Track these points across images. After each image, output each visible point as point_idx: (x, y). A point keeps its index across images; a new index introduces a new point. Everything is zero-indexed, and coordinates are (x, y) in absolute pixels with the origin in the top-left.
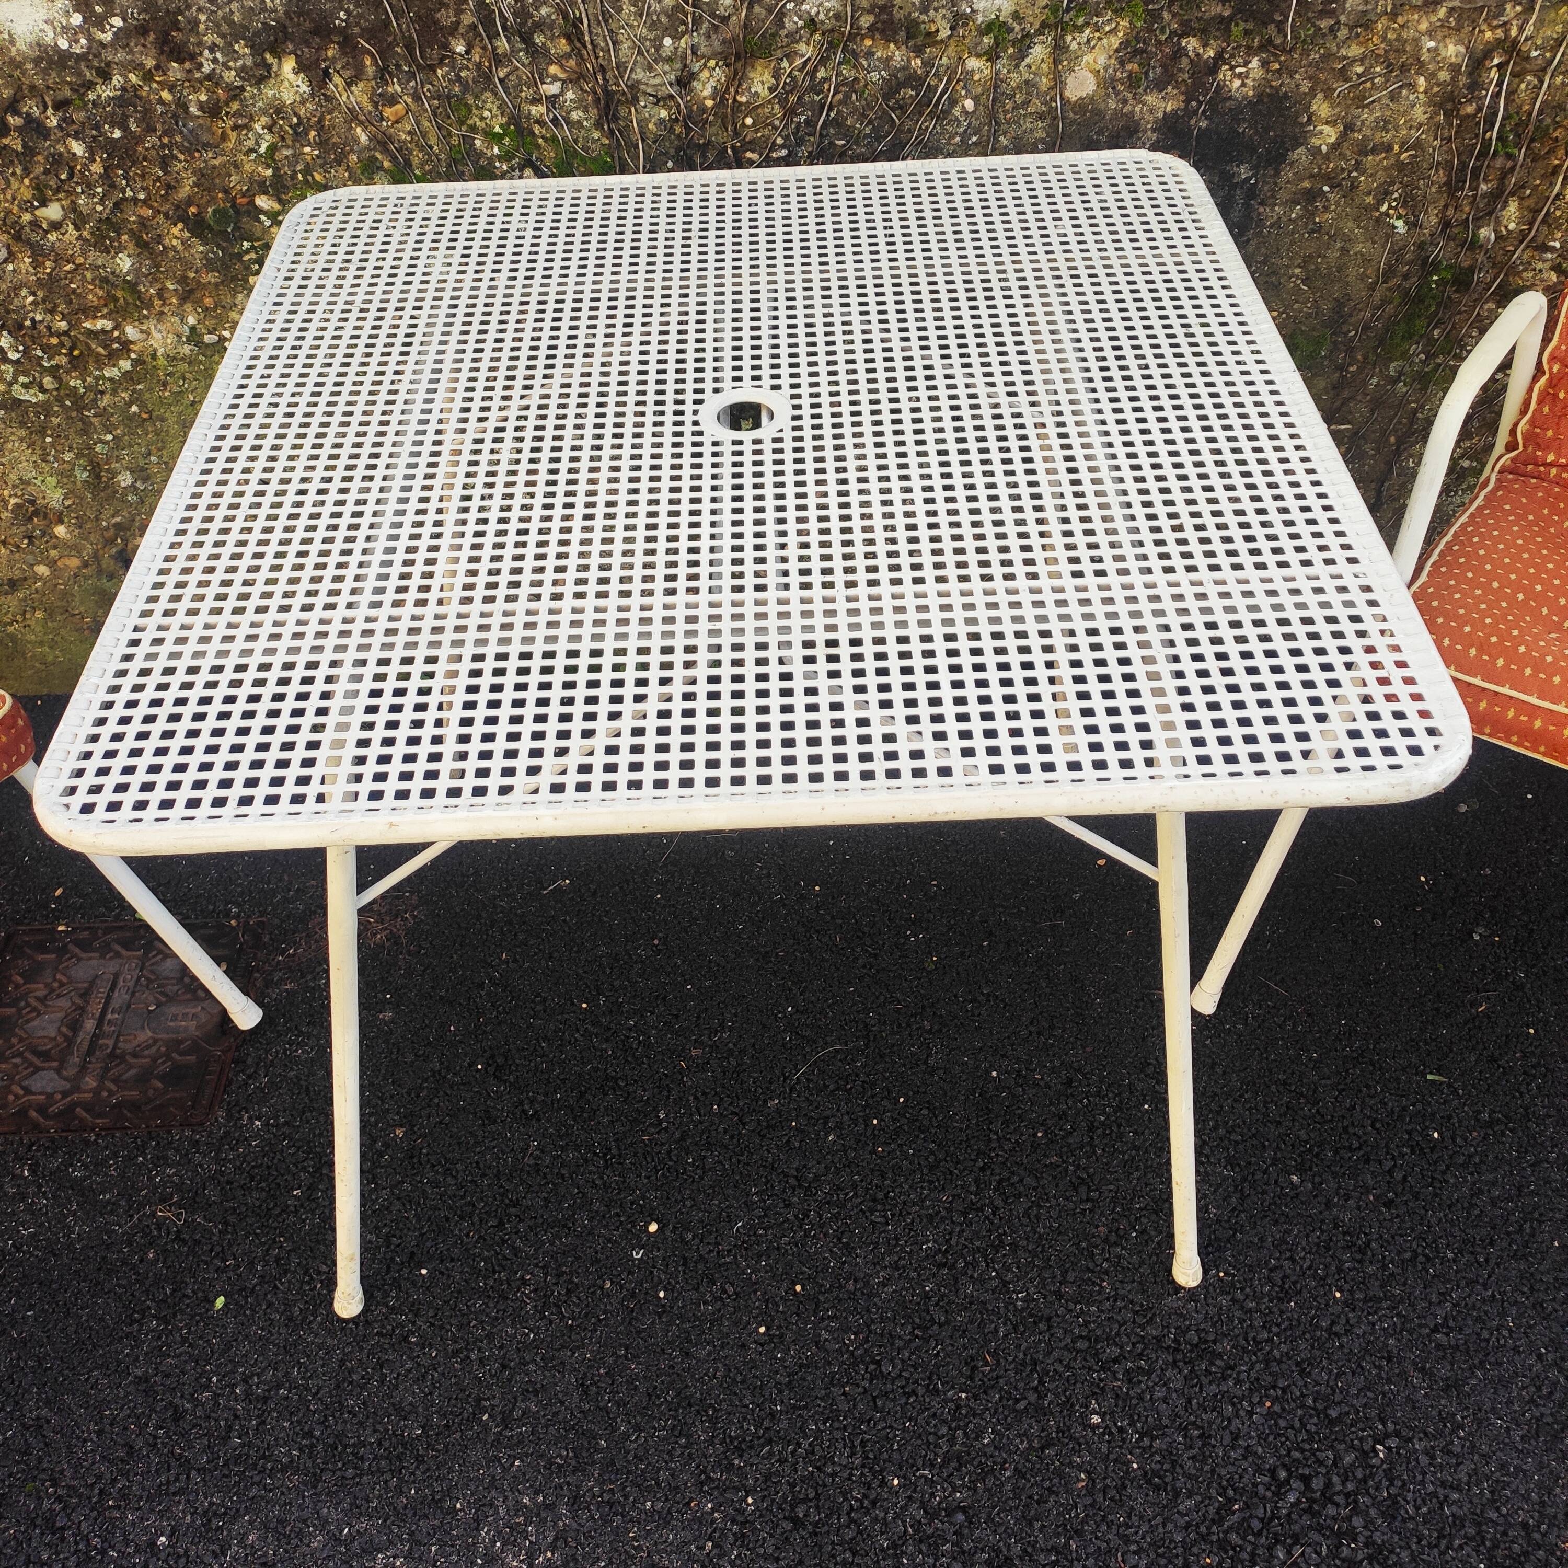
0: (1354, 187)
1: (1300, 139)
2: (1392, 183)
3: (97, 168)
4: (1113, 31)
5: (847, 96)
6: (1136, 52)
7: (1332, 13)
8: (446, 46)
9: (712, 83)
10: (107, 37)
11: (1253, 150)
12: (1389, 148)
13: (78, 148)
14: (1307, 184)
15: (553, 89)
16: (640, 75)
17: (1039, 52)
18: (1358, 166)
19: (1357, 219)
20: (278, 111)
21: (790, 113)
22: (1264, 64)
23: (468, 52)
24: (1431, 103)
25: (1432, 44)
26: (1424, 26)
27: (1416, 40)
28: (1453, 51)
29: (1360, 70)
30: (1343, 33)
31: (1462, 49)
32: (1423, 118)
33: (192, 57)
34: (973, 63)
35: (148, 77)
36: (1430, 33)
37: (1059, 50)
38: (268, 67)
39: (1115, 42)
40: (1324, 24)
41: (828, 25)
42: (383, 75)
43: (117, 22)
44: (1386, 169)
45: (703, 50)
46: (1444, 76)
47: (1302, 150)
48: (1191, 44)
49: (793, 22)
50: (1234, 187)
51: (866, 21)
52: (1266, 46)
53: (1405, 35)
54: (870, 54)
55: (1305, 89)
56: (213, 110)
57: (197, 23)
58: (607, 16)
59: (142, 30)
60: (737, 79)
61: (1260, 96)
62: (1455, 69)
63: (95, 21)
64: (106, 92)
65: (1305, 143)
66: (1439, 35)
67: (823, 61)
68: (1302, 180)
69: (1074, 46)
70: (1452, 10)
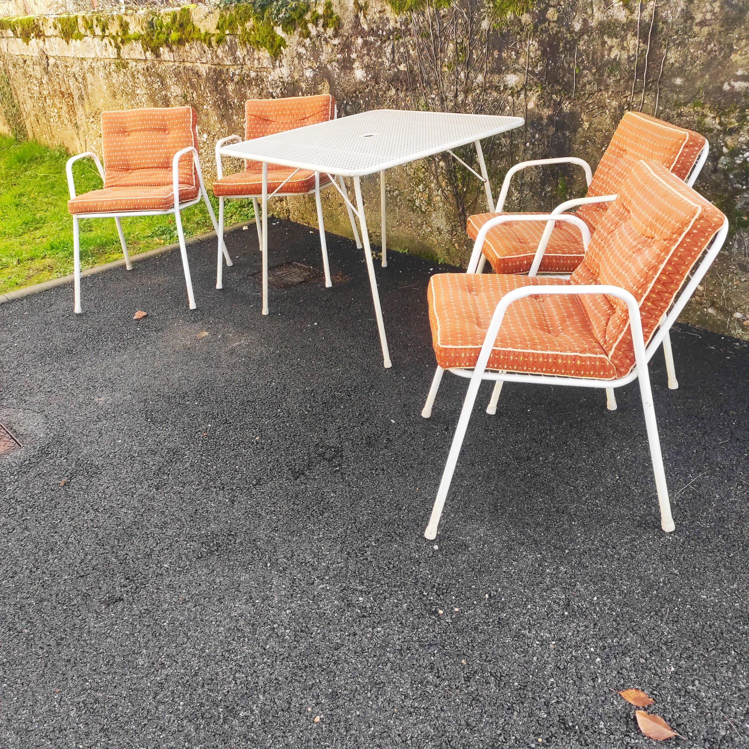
0: (595, 142)
1: (581, 126)
2: (604, 142)
3: (364, 106)
4: (538, 91)
5: (485, 103)
6: (542, 98)
7: (583, 90)
8: (416, 85)
9: (462, 98)
10: (368, 79)
11: (569, 128)
12: (602, 131)
13: (362, 102)
14: (583, 139)
15: (433, 96)
16: (447, 94)
17: (522, 96)
18: (595, 135)
19: (597, 151)
20: (391, 97)
21: (475, 106)
22: (570, 103)
23: (420, 86)
24: (611, 118)
25: (609, 101)
26: (606, 96)
27: (604, 99)
28: (614, 103)
29: (591, 107)
30: (587, 96)
31: (617, 103)
32: (609, 123)
33: (379, 84)
34: (510, 97)
35: (373, 88)
36: (608, 98)
37: (526, 95)
38: (390, 87)
39: (537, 94)
40: (582, 93)
41: (481, 85)
42: (407, 90)
43: (370, 75)
44: (602, 137)
45: (459, 90)
46: (613, 110)
47: (580, 129)
48: (554, 96)
49: (475, 84)
50: (566, 137)
51: (488, 85)
52: (569, 98)
53: (601, 97)
54: (490, 94)
55: (579, 111)
56: (382, 96)
57: (380, 76)
58: (442, 80)
59: (373, 78)
60: (466, 97)
61: (571, 112)
62: (615, 108)
63: (367, 75)
64: (367, 90)
65: (582, 127)
66: (611, 99)
67: (480, 94)
68: (582, 138)
69: (529, 95)
70: (612, 92)
